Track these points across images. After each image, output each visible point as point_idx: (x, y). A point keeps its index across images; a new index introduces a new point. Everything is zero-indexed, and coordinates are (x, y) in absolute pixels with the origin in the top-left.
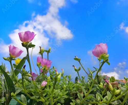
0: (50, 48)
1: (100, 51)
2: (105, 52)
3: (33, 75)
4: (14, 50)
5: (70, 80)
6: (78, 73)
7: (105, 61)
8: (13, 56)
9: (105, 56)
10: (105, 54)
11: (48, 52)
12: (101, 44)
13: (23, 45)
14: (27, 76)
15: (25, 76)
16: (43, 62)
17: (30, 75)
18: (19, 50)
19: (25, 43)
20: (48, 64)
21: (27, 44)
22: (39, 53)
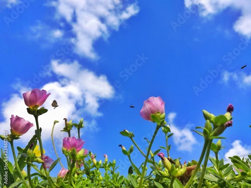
0: (82, 119)
1: (151, 109)
2: (158, 110)
3: (46, 159)
4: (18, 122)
5: (113, 169)
6: (129, 156)
7: (159, 124)
8: (16, 133)
9: (159, 116)
10: (159, 113)
11: (79, 126)
12: (151, 98)
13: (29, 111)
14: (35, 161)
15: (32, 162)
16: (69, 142)
17: (40, 160)
18: (26, 123)
19: (31, 108)
20: (77, 145)
21: (35, 109)
22: (64, 129)
